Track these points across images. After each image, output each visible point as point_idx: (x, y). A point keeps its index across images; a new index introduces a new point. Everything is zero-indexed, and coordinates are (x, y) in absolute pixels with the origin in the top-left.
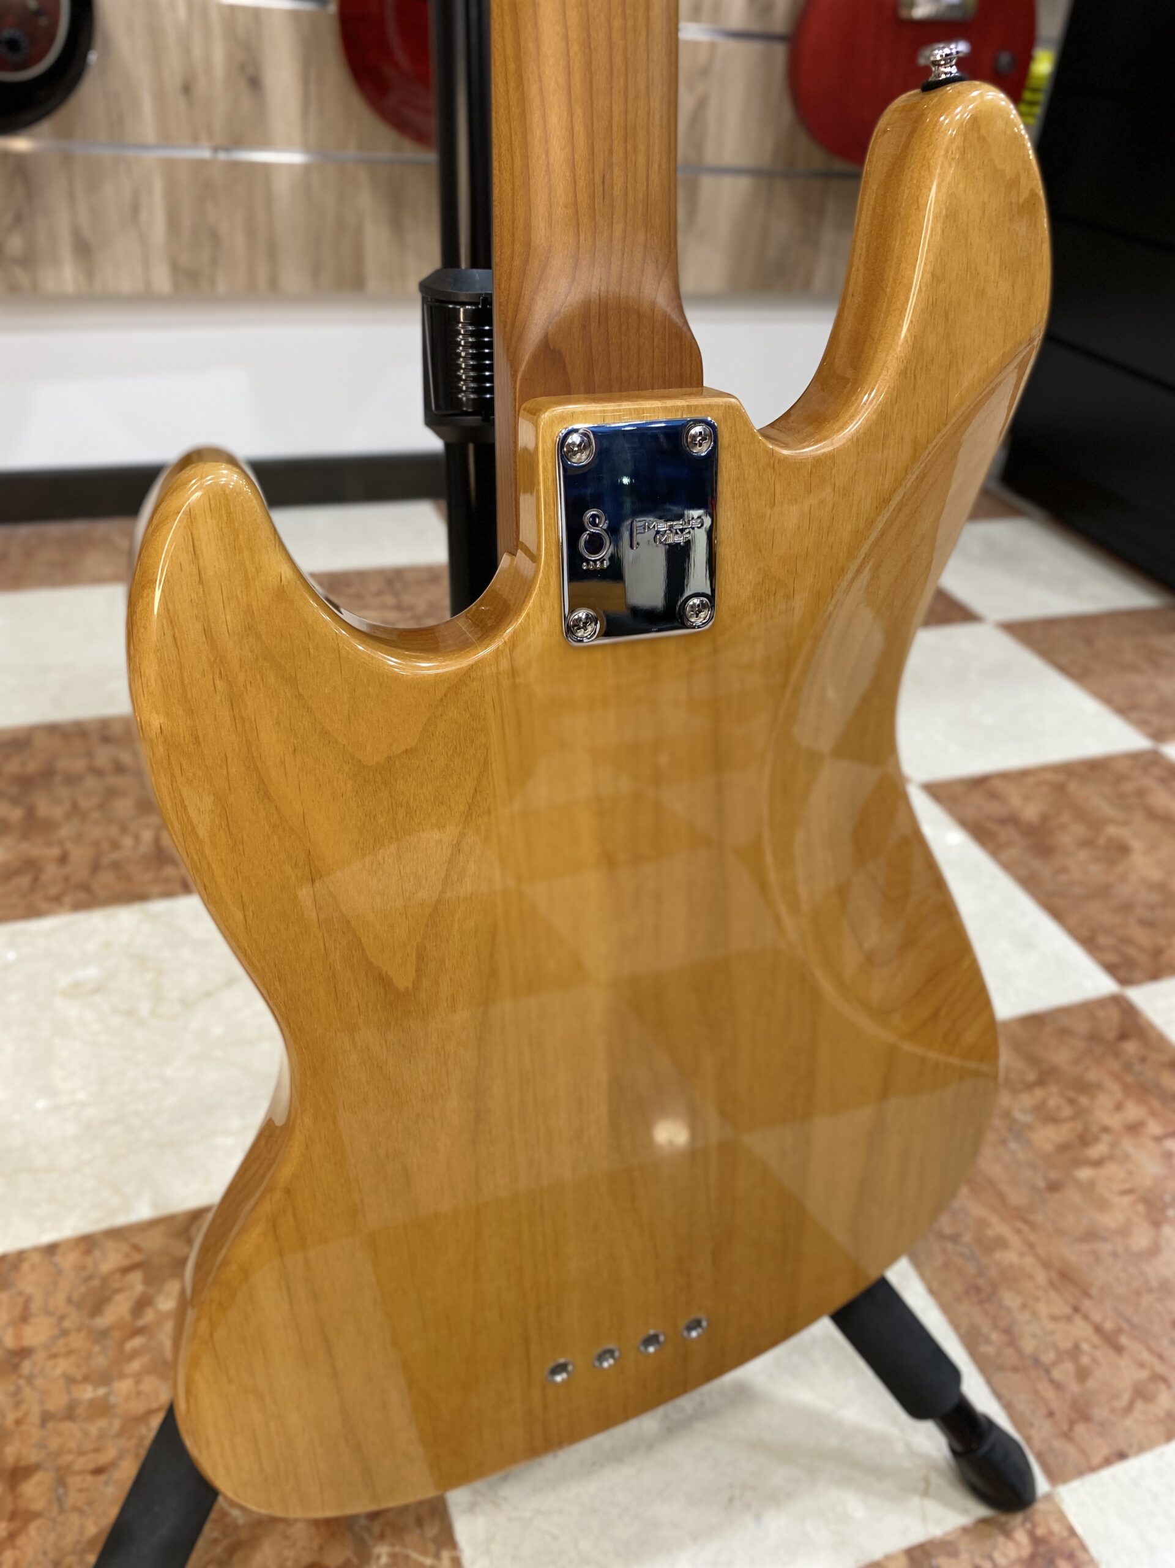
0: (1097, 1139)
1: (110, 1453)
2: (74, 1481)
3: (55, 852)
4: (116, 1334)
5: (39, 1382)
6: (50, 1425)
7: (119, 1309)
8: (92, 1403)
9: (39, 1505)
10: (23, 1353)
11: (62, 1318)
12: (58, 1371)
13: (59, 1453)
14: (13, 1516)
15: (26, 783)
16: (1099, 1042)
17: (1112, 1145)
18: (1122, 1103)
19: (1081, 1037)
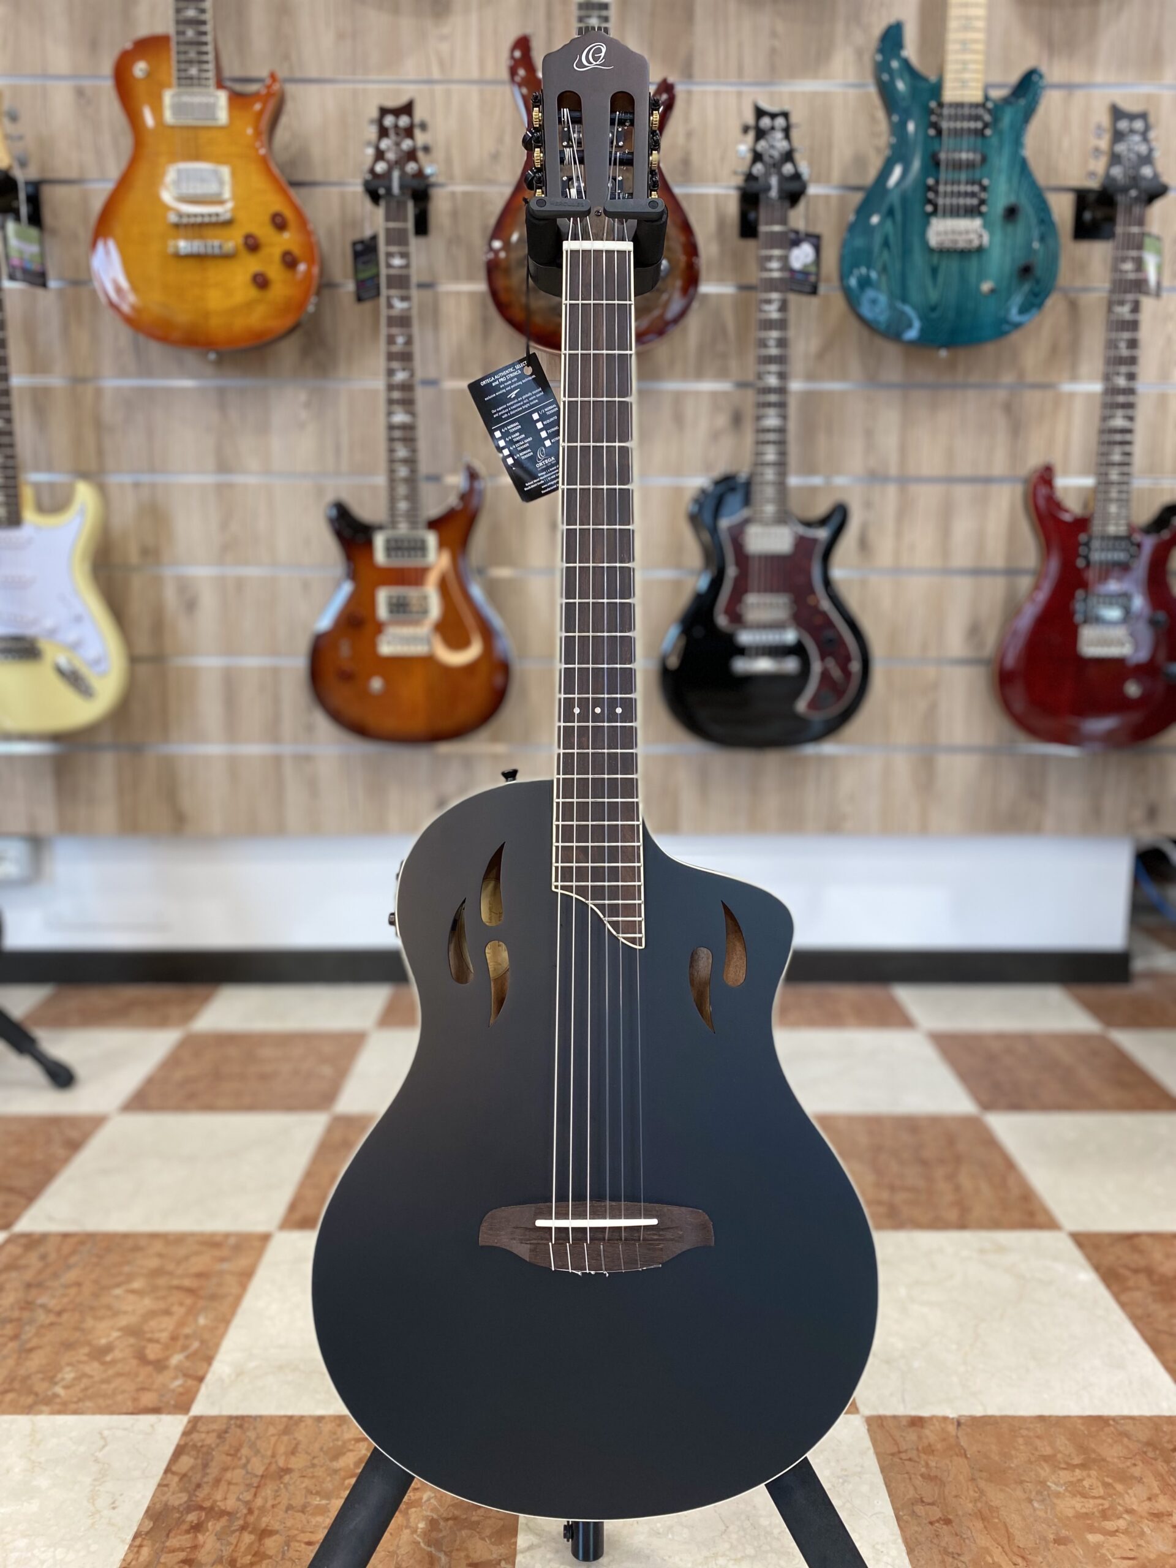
0: (1119, 1517)
2: (294, 1545)
4: (342, 1473)
5: (291, 1488)
6: (289, 1512)
8: (317, 1506)
9: (270, 1553)
10: (287, 1471)
11: (314, 1458)
12: (304, 1485)
13: (290, 1529)
14: (255, 1555)
16: (1155, 1448)
17: (1131, 1524)
18: (1157, 1496)
19: (1138, 1441)
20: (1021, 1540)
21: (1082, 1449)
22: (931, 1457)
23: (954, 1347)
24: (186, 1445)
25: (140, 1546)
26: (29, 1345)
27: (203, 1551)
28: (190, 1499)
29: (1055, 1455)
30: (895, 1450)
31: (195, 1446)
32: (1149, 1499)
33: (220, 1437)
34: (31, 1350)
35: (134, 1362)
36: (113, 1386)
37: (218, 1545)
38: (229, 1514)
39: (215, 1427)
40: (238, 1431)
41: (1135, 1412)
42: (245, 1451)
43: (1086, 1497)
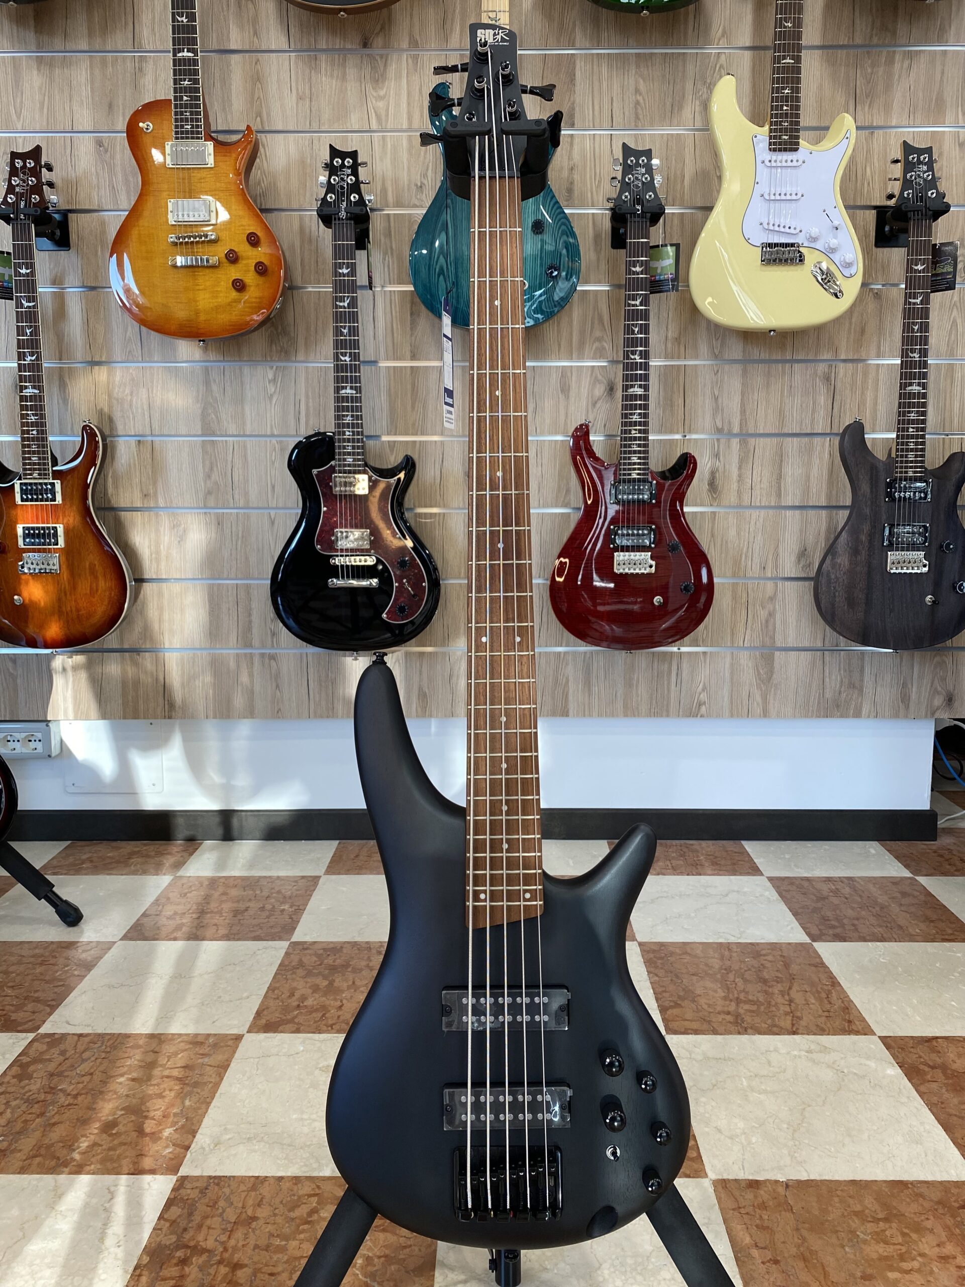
1: (280, 1269)
3: (339, 1003)
4: (298, 1221)
5: (257, 1232)
6: (257, 1251)
7: (302, 1211)
9: (241, 1281)
10: (254, 1218)
11: (276, 1209)
12: (267, 1230)
13: (256, 1263)
15: (333, 969)
16: (944, 1206)
17: (925, 1264)
18: (944, 1243)
19: (931, 1200)
20: (835, 1276)
21: (885, 1206)
22: (765, 1212)
23: (785, 1126)
24: (175, 1198)
25: (140, 1275)
26: (53, 1121)
27: (188, 1279)
28: (178, 1240)
29: (863, 1211)
30: (735, 1205)
31: (182, 1199)
32: (938, 1245)
33: (201, 1192)
34: (54, 1124)
35: (134, 1134)
36: (118, 1152)
37: (200, 1276)
38: (208, 1251)
39: (198, 1184)
40: (216, 1187)
41: (930, 1178)
42: (222, 1203)
43: (886, 1243)
